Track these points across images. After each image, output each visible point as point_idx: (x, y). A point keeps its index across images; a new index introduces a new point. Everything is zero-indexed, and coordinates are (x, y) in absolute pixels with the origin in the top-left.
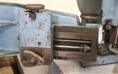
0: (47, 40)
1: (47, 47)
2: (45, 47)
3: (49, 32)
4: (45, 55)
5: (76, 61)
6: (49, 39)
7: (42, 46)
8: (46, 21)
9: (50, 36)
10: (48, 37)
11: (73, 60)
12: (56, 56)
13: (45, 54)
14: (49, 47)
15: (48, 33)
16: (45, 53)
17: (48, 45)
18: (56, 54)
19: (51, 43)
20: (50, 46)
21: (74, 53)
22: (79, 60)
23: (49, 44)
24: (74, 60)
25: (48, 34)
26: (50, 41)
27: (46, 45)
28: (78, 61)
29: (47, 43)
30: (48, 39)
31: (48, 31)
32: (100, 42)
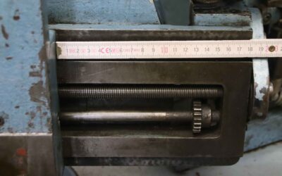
0: (31, 105)
1: (34, 134)
2: (24, 134)
3: (38, 69)
4: (29, 167)
5: (157, 165)
6: (42, 99)
7: (10, 130)
8: (16, 18)
9: (44, 86)
10: (34, 92)
11: (147, 162)
12: (75, 155)
13: (25, 161)
14: (45, 134)
15: (32, 74)
16: (29, 160)
17: (37, 127)
18: (74, 150)
19: (49, 115)
20: (46, 129)
21: (150, 140)
22: (168, 162)
23: (45, 120)
24: (150, 164)
25: (36, 80)
26: (45, 108)
27: (30, 125)
28: (165, 164)
29: (33, 115)
30: (34, 100)
31: (32, 67)
32: (261, 92)
